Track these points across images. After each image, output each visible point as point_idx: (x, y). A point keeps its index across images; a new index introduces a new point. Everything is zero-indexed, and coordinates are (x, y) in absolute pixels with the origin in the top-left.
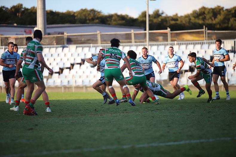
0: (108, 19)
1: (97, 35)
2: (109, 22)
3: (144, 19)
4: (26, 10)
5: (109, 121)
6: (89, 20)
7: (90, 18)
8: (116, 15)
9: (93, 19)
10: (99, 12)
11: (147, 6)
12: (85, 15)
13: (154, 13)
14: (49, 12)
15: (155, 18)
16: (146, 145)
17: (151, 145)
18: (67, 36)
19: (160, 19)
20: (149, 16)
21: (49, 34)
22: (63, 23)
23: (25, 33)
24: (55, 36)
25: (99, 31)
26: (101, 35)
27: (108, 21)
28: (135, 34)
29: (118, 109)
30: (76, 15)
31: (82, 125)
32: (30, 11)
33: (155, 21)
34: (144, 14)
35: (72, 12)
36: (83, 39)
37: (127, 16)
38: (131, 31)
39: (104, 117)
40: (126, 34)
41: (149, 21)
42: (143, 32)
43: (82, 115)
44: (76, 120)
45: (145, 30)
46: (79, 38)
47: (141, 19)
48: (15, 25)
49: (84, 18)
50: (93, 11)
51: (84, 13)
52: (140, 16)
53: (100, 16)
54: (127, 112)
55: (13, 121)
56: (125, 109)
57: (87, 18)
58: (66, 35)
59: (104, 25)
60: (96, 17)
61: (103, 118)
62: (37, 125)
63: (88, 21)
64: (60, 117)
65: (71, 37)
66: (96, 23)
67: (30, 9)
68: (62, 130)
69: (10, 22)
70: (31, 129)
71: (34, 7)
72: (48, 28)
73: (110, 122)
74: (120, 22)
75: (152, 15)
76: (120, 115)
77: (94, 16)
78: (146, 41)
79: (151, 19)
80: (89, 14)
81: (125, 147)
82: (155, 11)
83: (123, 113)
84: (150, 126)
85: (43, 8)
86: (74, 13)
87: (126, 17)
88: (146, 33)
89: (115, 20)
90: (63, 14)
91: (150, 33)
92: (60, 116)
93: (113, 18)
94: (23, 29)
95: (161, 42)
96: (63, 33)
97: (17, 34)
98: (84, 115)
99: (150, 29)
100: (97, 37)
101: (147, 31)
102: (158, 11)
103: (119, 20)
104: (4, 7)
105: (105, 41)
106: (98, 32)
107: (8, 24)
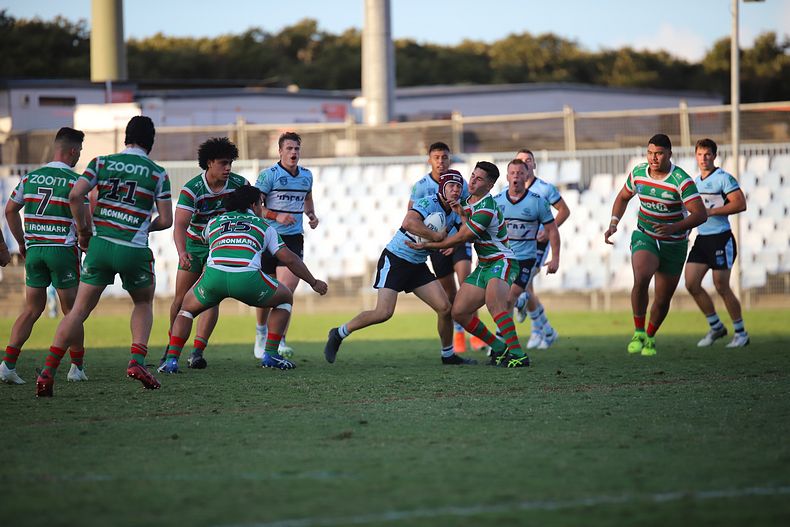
0: (601, 67)
1: (561, 120)
2: (604, 78)
3: (724, 65)
4: (328, 39)
5: (605, 411)
6: (537, 70)
7: (541, 63)
8: (629, 52)
9: (549, 68)
10: (570, 45)
11: (733, 21)
12: (522, 55)
13: (757, 44)
14: (403, 45)
15: (760, 60)
16: (732, 493)
17: (748, 491)
18: (465, 125)
19: (777, 66)
20: (741, 53)
21: (403, 119)
22: (449, 81)
23: (322, 117)
24: (424, 124)
25: (570, 106)
26: (575, 121)
27: (599, 72)
28: (690, 116)
29: (634, 371)
30: (492, 53)
31: (515, 423)
32: (339, 43)
33: (761, 70)
34: (723, 49)
35: (481, 44)
36: (515, 136)
37: (666, 55)
38: (678, 106)
39: (587, 397)
40: (663, 117)
41: (741, 70)
42: (718, 108)
43: (513, 390)
44: (494, 407)
45: (728, 101)
46: (503, 132)
47: (714, 66)
48: (293, 89)
49: (518, 63)
50: (550, 40)
51: (520, 48)
52: (709, 57)
53: (571, 57)
54: (666, 382)
55: (286, 407)
56: (660, 371)
57: (530, 65)
58: (459, 120)
59: (586, 87)
60: (560, 60)
61: (583, 398)
62: (363, 423)
63: (533, 75)
64: (440, 395)
65: (476, 129)
66: (559, 81)
67: (340, 38)
68: (449, 440)
69: (275, 79)
70: (347, 436)
71: (353, 31)
72: (400, 98)
73: (608, 414)
74: (642, 76)
75: (751, 51)
76: (640, 390)
77: (554, 57)
78: (729, 139)
79: (749, 63)
80: (537, 52)
81: (659, 498)
82: (762, 37)
83: (653, 384)
84: (747, 427)
85: (383, 31)
86: (488, 47)
87: (661, 57)
88: (728, 115)
89: (624, 71)
90: (449, 51)
91: (742, 114)
92: (439, 393)
93: (619, 63)
94: (318, 104)
95: (781, 141)
96: (447, 116)
97: (297, 121)
98: (520, 389)
99: (743, 100)
100: (562, 129)
101: (734, 107)
102: (772, 37)
103: (639, 69)
104: (258, 31)
105: (589, 140)
106: (567, 111)
107: (270, 85)
